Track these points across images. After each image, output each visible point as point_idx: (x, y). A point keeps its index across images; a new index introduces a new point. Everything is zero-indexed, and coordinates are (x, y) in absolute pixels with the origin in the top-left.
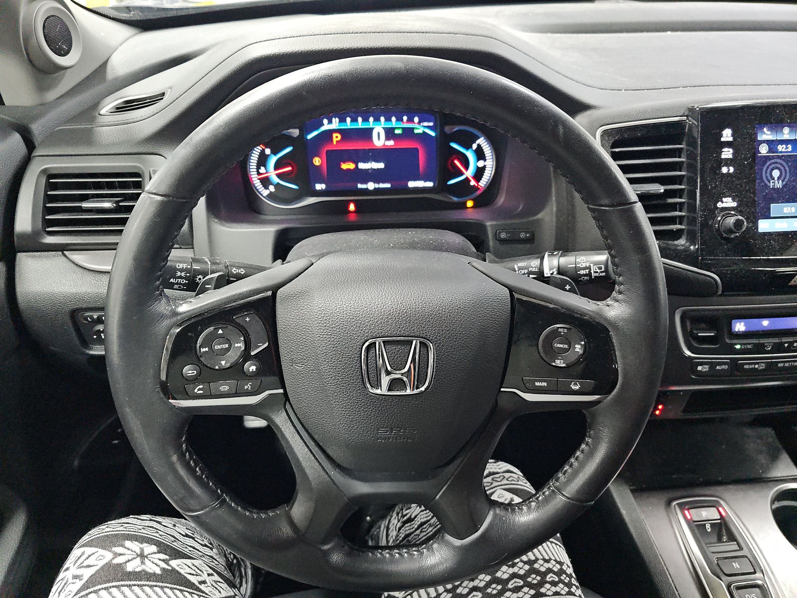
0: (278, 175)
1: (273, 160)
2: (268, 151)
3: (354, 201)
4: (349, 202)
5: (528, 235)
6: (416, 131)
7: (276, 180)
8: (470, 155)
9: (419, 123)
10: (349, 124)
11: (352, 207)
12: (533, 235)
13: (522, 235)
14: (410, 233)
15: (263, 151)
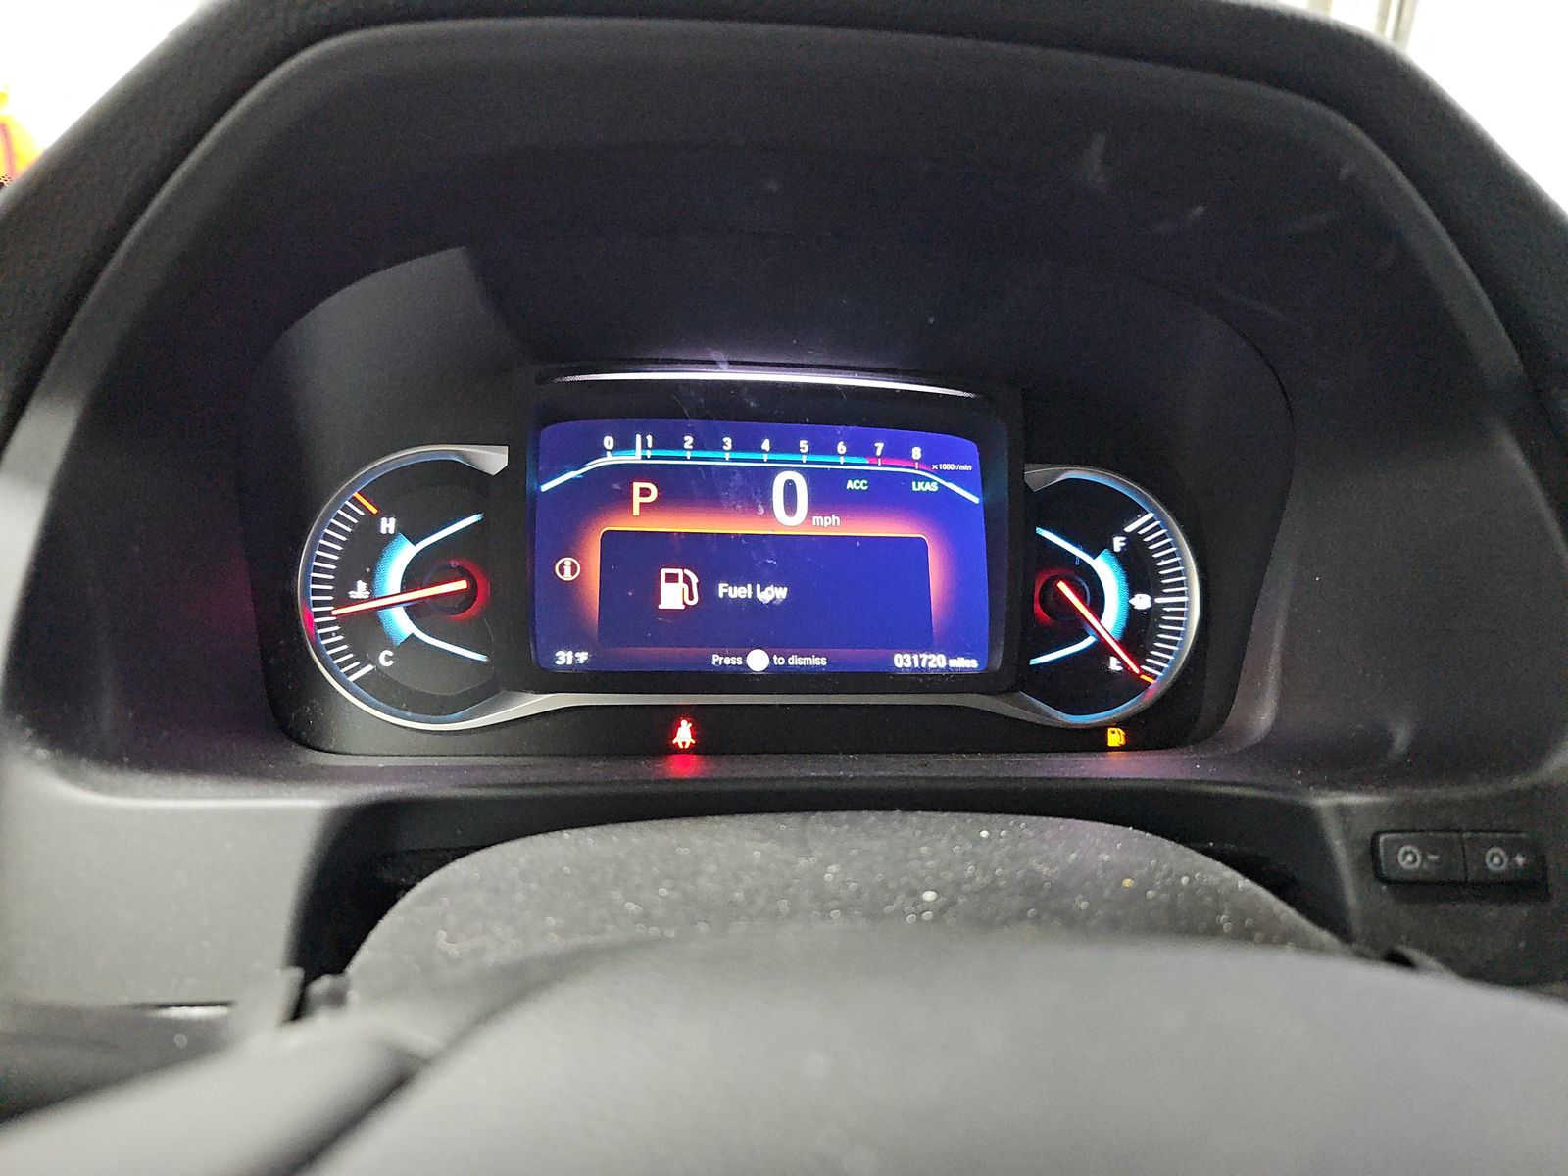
0: (414, 611)
1: (403, 554)
2: (388, 525)
3: (693, 713)
4: (674, 715)
5: (1520, 860)
6: (919, 487)
7: (401, 624)
8: (1106, 569)
9: (926, 461)
10: (687, 453)
11: (684, 735)
12: (1539, 859)
13: (1496, 861)
14: (984, 834)
15: (372, 521)
